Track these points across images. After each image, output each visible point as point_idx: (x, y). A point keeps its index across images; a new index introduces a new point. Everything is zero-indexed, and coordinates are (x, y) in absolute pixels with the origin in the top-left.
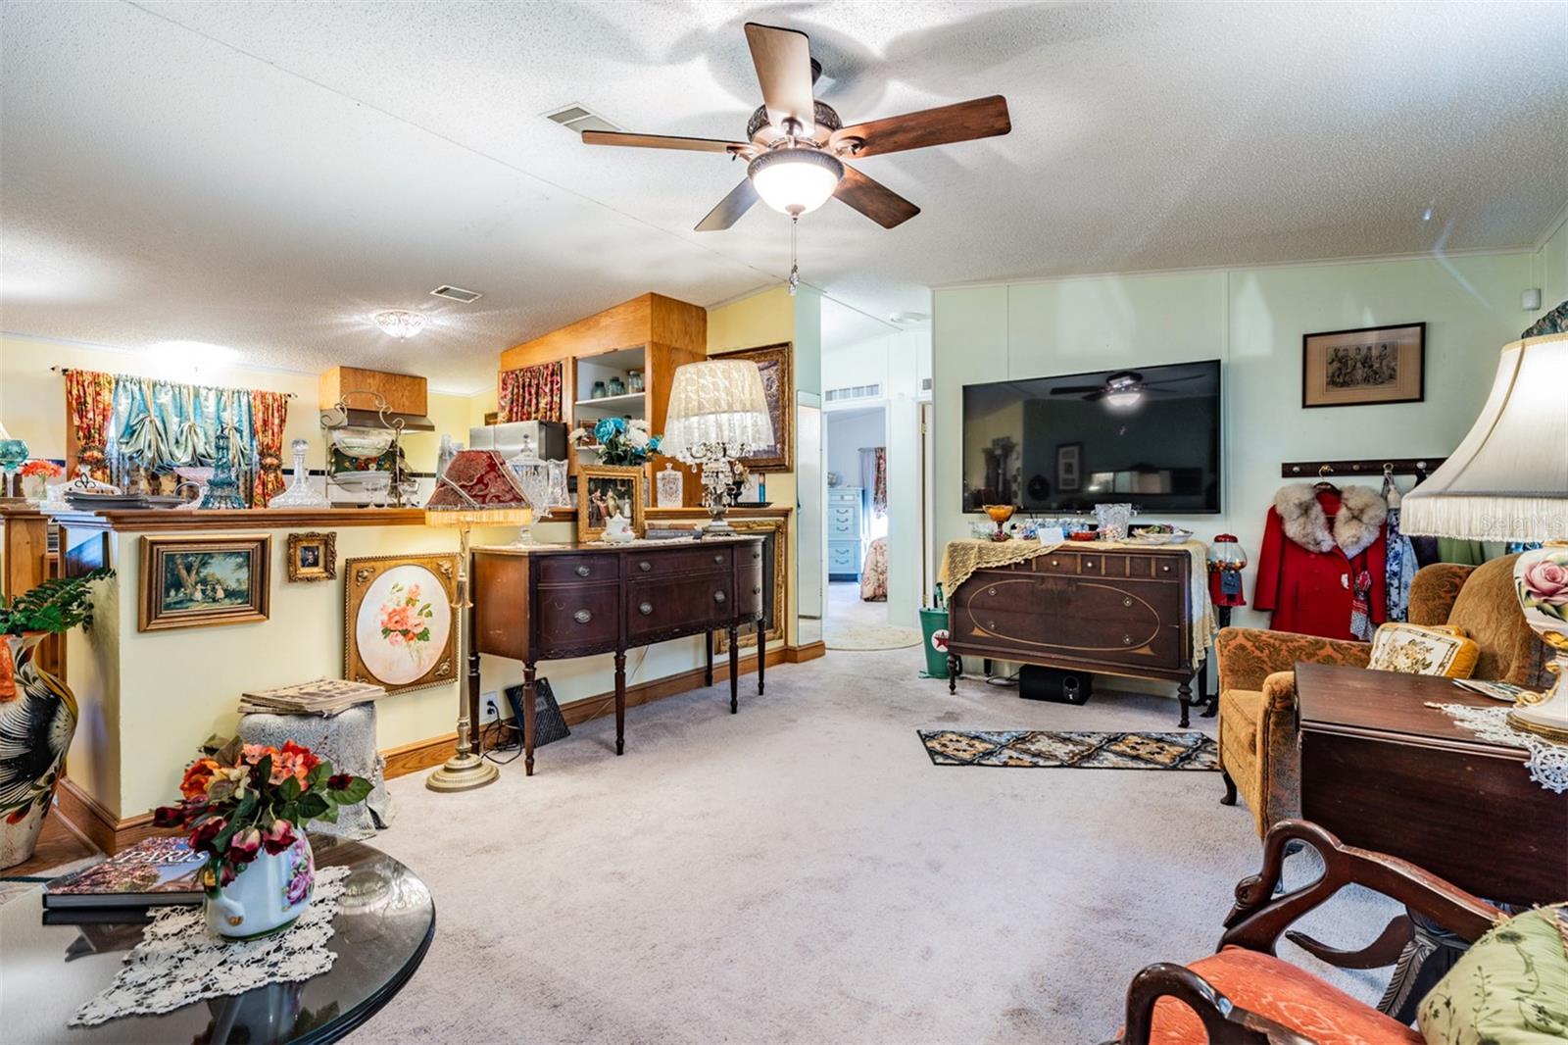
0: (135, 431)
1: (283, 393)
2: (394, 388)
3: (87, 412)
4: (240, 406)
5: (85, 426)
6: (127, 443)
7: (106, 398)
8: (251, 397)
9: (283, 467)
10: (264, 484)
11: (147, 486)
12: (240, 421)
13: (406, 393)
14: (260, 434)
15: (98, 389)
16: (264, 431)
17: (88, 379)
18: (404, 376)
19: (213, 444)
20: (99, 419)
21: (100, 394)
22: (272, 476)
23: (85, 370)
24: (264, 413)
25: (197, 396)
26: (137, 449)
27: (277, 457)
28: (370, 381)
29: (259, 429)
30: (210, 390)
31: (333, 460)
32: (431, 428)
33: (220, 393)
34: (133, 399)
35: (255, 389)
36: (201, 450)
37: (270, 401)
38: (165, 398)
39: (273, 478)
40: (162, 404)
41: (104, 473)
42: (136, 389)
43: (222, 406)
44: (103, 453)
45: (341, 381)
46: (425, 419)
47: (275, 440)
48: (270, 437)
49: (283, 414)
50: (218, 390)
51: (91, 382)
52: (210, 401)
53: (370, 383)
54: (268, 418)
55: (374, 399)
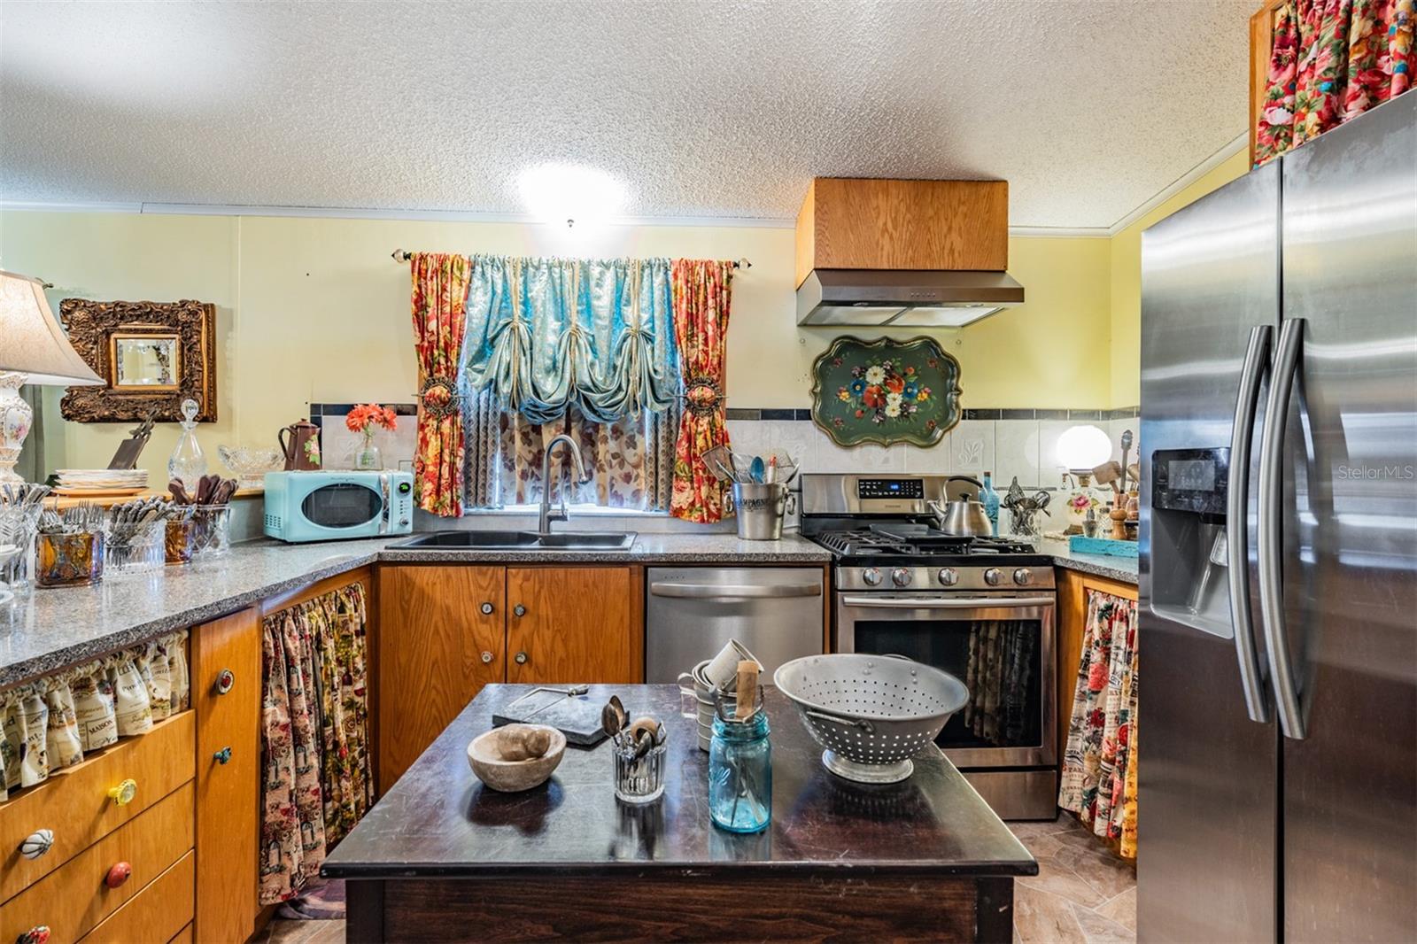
1: (724, 260)
2: (931, 212)
3: (428, 319)
4: (653, 292)
5: (426, 344)
6: (484, 370)
7: (456, 296)
8: (670, 274)
9: (732, 402)
10: (690, 439)
12: (652, 320)
13: (959, 221)
14: (684, 342)
15: (444, 281)
16: (691, 337)
17: (432, 264)
18: (953, 182)
20: (445, 331)
21: (446, 290)
22: (704, 423)
23: (429, 253)
24: (690, 302)
25: (586, 279)
26: (489, 380)
27: (717, 385)
28: (881, 201)
29: (683, 332)
30: (607, 267)
31: (818, 389)
32: (1017, 295)
33: (622, 271)
34: (494, 293)
35: (676, 258)
36: (584, 378)
37: (702, 277)
38: (539, 289)
39: (705, 427)
40: (534, 298)
41: (453, 423)
42: (498, 277)
43: (624, 294)
44: (453, 389)
45: (818, 213)
46: (1006, 278)
47: (711, 353)
48: (701, 347)
49: (725, 302)
50: (616, 264)
51: (435, 272)
52: (605, 288)
53: (878, 207)
54: (698, 310)
55: (886, 241)
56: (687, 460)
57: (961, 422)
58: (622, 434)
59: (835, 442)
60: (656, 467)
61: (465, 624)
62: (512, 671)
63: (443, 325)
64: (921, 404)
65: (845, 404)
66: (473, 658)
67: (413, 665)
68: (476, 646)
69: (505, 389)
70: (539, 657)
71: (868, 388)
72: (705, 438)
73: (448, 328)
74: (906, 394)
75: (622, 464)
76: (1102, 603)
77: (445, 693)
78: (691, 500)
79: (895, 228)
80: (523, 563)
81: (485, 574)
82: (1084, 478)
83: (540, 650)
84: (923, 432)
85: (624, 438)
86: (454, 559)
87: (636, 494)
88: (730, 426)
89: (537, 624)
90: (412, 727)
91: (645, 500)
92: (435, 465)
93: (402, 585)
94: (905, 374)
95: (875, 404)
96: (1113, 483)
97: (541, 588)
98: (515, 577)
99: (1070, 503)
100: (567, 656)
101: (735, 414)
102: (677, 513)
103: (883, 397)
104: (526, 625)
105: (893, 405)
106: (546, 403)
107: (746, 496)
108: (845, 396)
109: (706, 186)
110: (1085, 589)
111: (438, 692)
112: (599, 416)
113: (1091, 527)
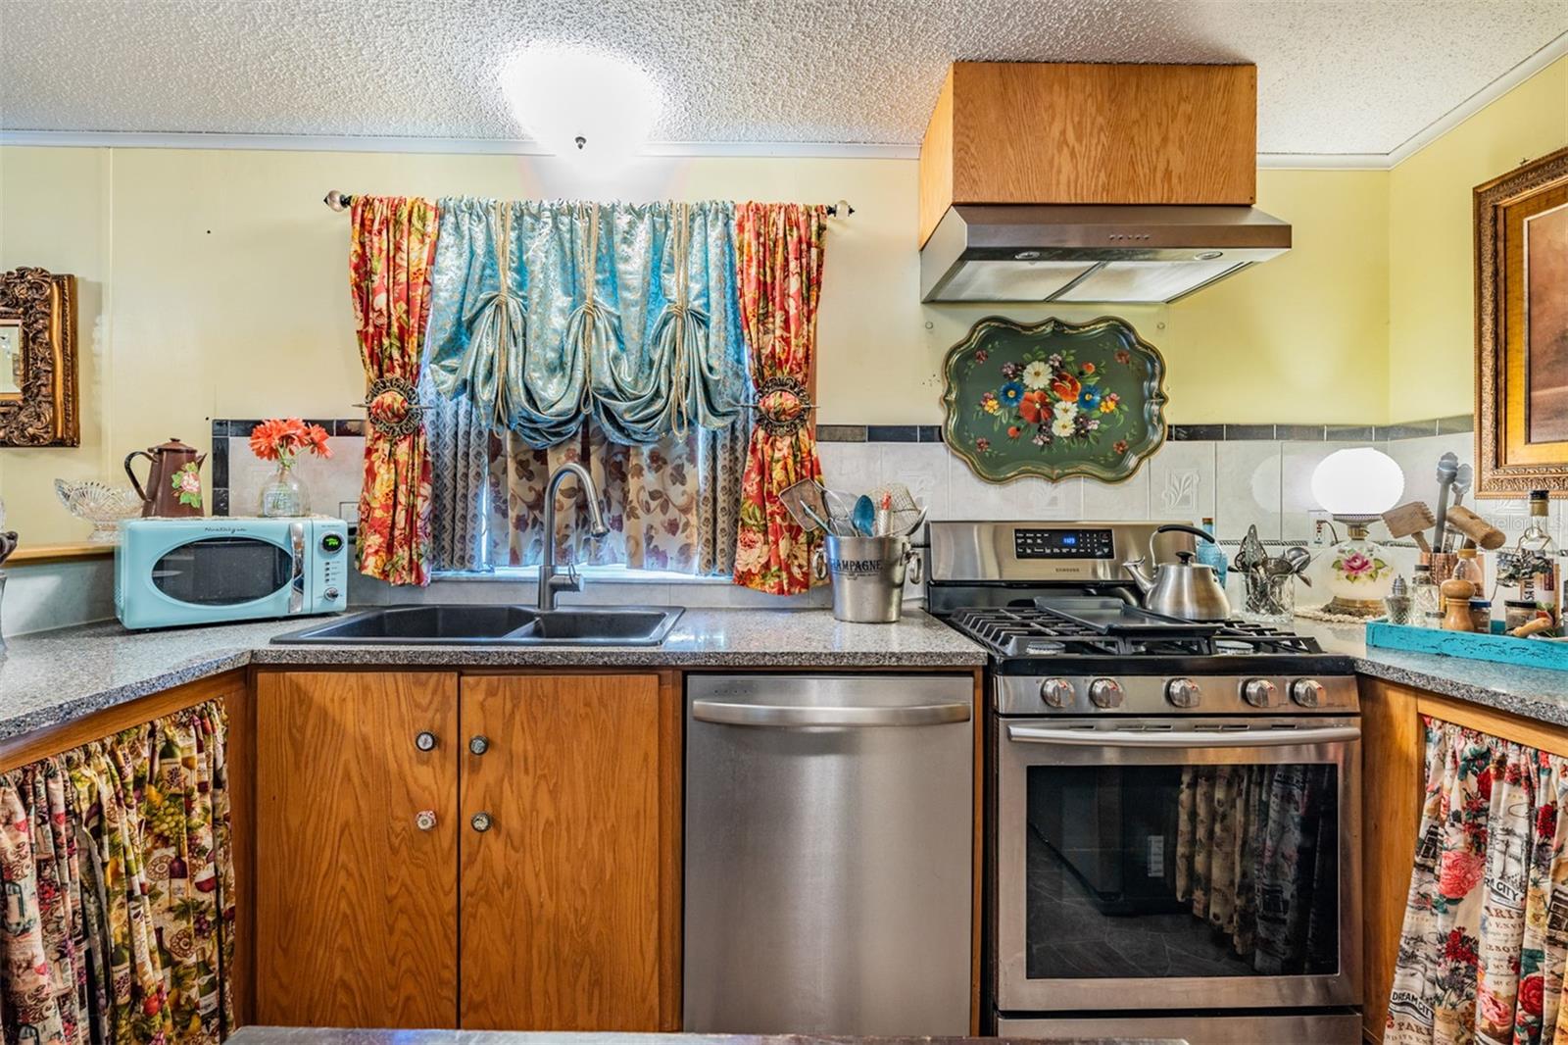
0: (472, 335)
1: (813, 204)
3: (375, 292)
4: (707, 251)
5: (371, 330)
7: (415, 256)
8: (732, 224)
9: (822, 417)
10: (763, 470)
12: (705, 293)
13: (1180, 128)
14: (756, 325)
15: (398, 236)
16: (764, 318)
17: (381, 211)
19: (634, 359)
22: (784, 445)
24: (762, 264)
25: (608, 231)
26: (461, 381)
27: (803, 389)
28: (1057, 97)
29: (752, 311)
30: (640, 215)
31: (952, 396)
33: (662, 221)
34: (472, 253)
35: (743, 201)
36: (603, 377)
37: (780, 229)
38: (540, 247)
39: (785, 451)
41: (413, 447)
42: (479, 229)
43: (664, 255)
45: (959, 114)
46: (1254, 214)
47: (793, 342)
48: (778, 332)
49: (814, 265)
50: (653, 210)
51: (386, 222)
52: (637, 246)
53: (1051, 106)
54: (774, 278)
55: (1064, 160)
56: (758, 501)
57: (1166, 443)
58: (665, 463)
59: (978, 474)
60: (715, 511)
61: (393, 766)
62: (470, 843)
63: (396, 301)
64: (1104, 418)
65: (993, 418)
66: (406, 820)
67: (310, 832)
68: (411, 801)
69: (485, 394)
70: (511, 819)
71: (1027, 394)
72: (785, 468)
73: (404, 307)
74: (1083, 403)
75: (664, 508)
77: (361, 875)
78: (763, 561)
79: (1079, 139)
80: (485, 667)
81: (424, 685)
83: (513, 808)
84: (1111, 457)
85: (669, 469)
86: (374, 661)
87: (685, 550)
88: (823, 452)
89: (510, 764)
90: (308, 933)
91: (696, 561)
92: (386, 508)
93: (292, 702)
94: (1081, 373)
95: (1037, 417)
96: (1418, 535)
97: (515, 706)
98: (472, 689)
99: (1337, 565)
100: (558, 818)
101: (829, 433)
102: (744, 579)
103: (1048, 407)
104: (491, 766)
105: (1065, 416)
106: (548, 416)
107: (847, 555)
108: (992, 406)
109: (784, 81)
110: (1421, 716)
111: (350, 874)
112: (628, 436)
113: (1401, 607)
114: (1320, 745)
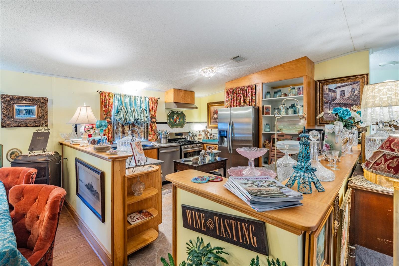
0: (119, 112)
1: (157, 98)
2: (187, 95)
3: (107, 105)
4: (146, 102)
5: (106, 110)
6: (117, 115)
7: (112, 101)
8: (149, 99)
9: (157, 122)
10: (152, 128)
11: (121, 129)
12: (146, 107)
13: (190, 97)
14: (151, 111)
15: (109, 98)
17: (107, 94)
18: (189, 91)
19: (139, 115)
20: (110, 108)
21: (110, 100)
22: (153, 125)
23: (106, 92)
24: (152, 104)
25: (135, 99)
26: (120, 117)
27: (155, 118)
28: (181, 93)
29: (151, 110)
30: (138, 97)
31: (168, 119)
32: (197, 108)
33: (141, 98)
34: (119, 100)
35: (150, 97)
36: (136, 117)
37: (154, 100)
38: (127, 100)
39: (154, 125)
40: (126, 102)
41: (111, 126)
42: (119, 97)
43: (141, 102)
44: (110, 119)
45: (174, 93)
46: (194, 105)
47: (155, 113)
49: (157, 105)
50: (140, 97)
51: (107, 96)
52: (138, 101)
54: (153, 106)
55: (182, 99)
56: (151, 131)
57: (186, 124)
59: (171, 127)
60: (145, 133)
64: (181, 121)
71: (174, 119)
74: (179, 120)
76: (209, 147)
78: (152, 138)
79: (183, 97)
82: (200, 132)
84: (181, 125)
87: (141, 138)
88: (157, 125)
91: (143, 139)
94: (179, 117)
99: (199, 135)
101: (157, 123)
102: (150, 140)
103: (176, 120)
105: (178, 121)
106: (131, 122)
107: (163, 137)
108: (171, 120)
110: (206, 146)
112: (138, 124)
113: (204, 138)
114: (200, 149)
